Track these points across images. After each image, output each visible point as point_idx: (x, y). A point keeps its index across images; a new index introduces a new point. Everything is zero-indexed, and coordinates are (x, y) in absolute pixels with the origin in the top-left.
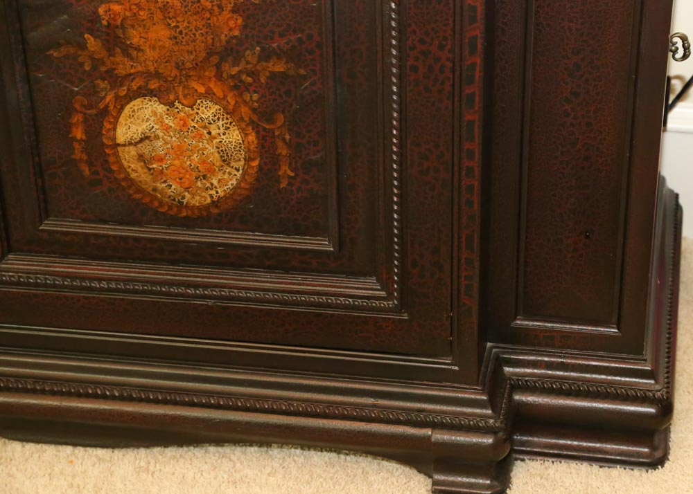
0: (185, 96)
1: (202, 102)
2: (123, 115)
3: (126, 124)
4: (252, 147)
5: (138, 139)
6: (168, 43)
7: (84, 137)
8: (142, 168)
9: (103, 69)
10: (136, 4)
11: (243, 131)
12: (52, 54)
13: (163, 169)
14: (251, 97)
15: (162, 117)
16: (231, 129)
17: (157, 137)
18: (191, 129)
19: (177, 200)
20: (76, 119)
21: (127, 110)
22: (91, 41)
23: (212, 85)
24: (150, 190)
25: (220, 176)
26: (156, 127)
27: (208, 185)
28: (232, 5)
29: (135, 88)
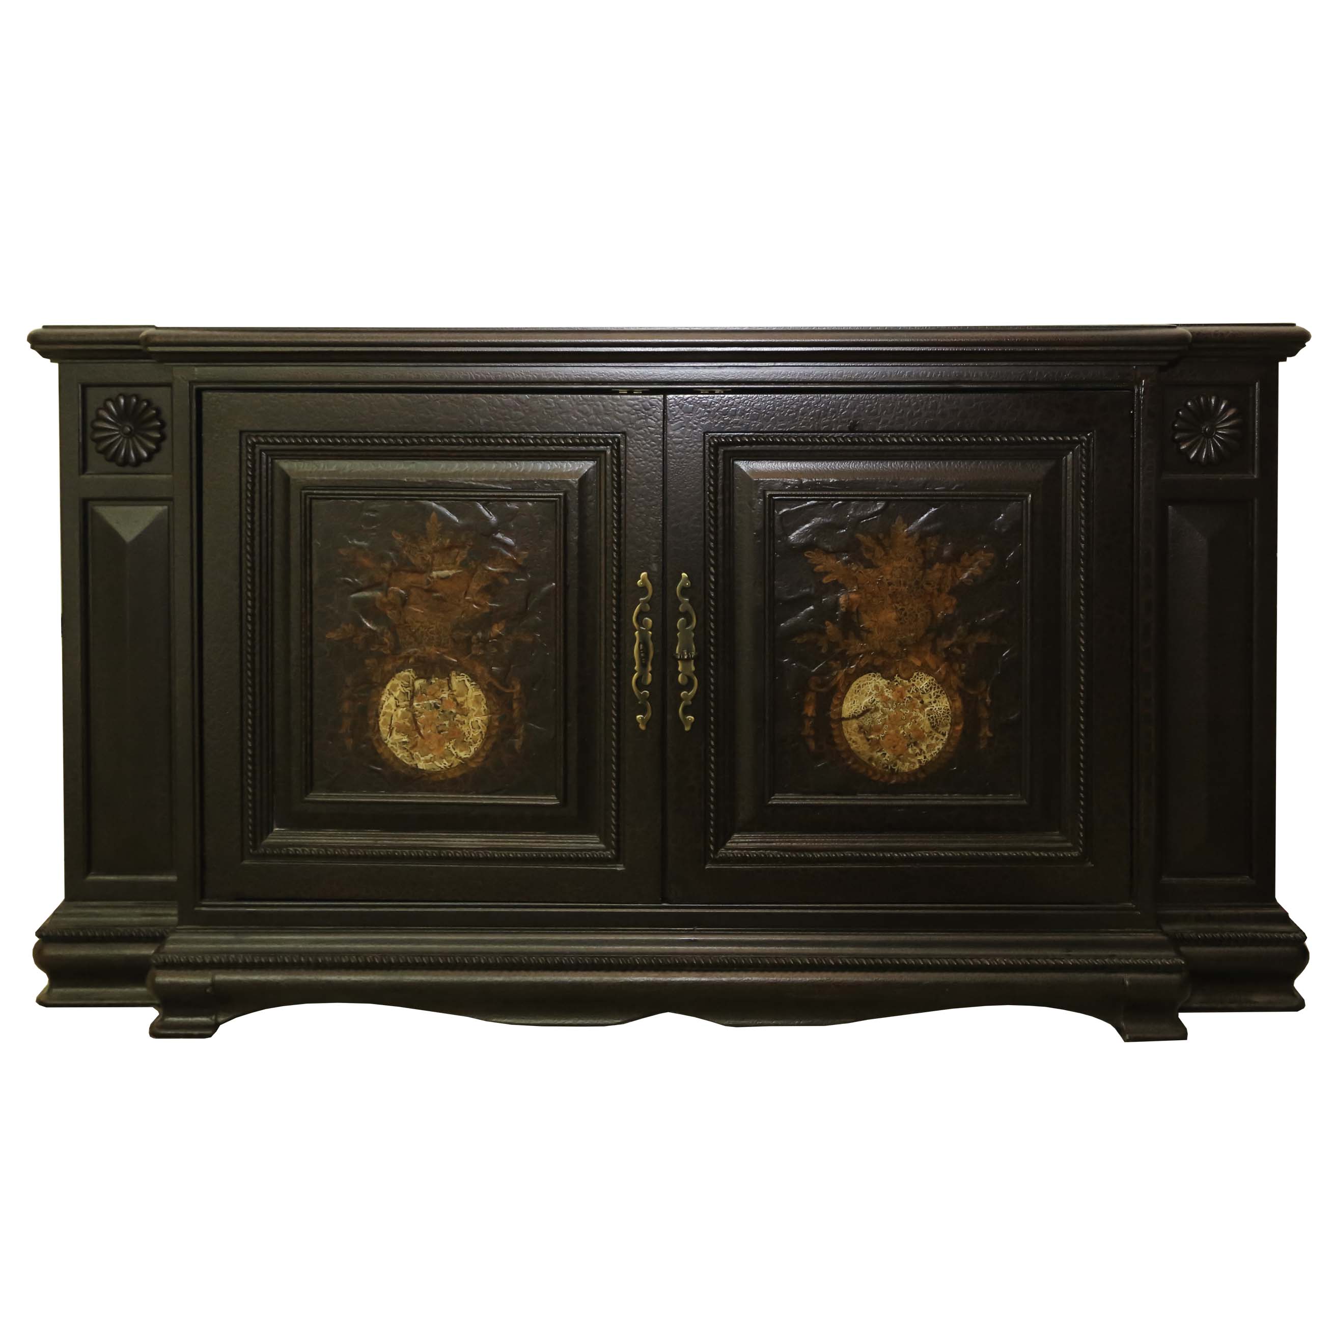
0: (904, 670)
1: (918, 674)
2: (850, 691)
3: (851, 700)
4: (958, 712)
5: (861, 712)
6: (894, 624)
7: (814, 715)
8: (861, 738)
9: (838, 650)
10: (871, 593)
11: (951, 699)
12: (796, 641)
13: (880, 738)
14: (960, 667)
15: (882, 691)
16: (941, 697)
17: (877, 709)
18: (907, 699)
19: (889, 767)
20: (809, 699)
21: (854, 686)
22: (830, 627)
23: (927, 658)
24: (866, 760)
25: (929, 741)
26: (877, 699)
27: (918, 751)
28: (949, 588)
29: (863, 665)
